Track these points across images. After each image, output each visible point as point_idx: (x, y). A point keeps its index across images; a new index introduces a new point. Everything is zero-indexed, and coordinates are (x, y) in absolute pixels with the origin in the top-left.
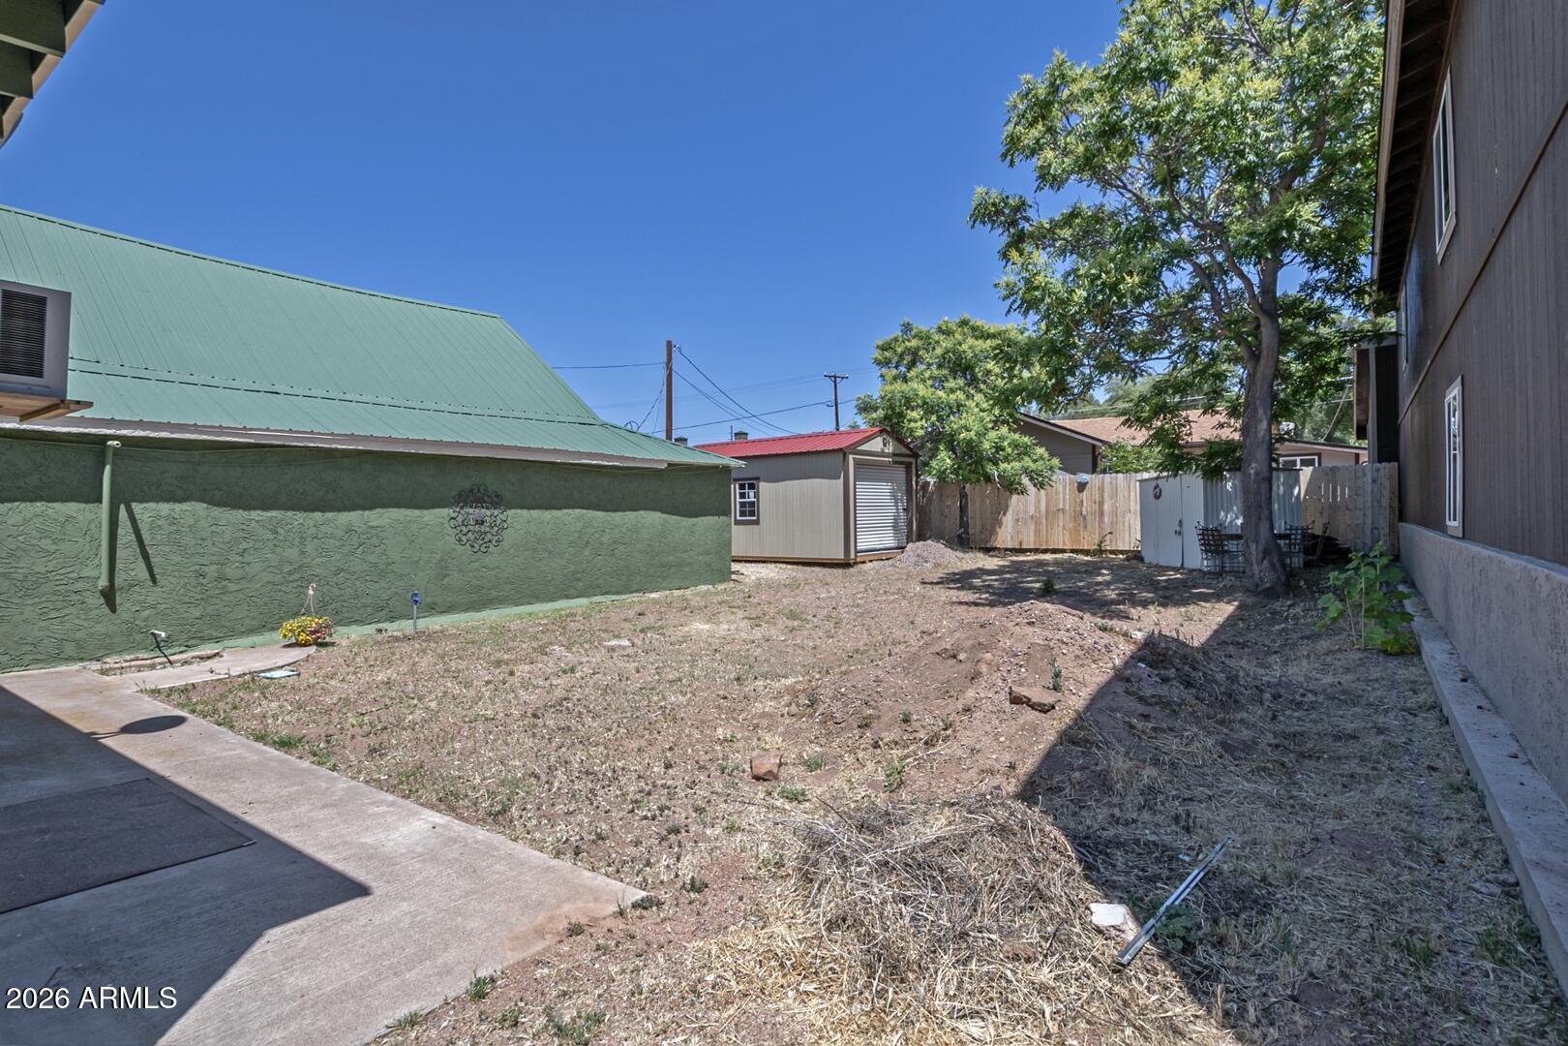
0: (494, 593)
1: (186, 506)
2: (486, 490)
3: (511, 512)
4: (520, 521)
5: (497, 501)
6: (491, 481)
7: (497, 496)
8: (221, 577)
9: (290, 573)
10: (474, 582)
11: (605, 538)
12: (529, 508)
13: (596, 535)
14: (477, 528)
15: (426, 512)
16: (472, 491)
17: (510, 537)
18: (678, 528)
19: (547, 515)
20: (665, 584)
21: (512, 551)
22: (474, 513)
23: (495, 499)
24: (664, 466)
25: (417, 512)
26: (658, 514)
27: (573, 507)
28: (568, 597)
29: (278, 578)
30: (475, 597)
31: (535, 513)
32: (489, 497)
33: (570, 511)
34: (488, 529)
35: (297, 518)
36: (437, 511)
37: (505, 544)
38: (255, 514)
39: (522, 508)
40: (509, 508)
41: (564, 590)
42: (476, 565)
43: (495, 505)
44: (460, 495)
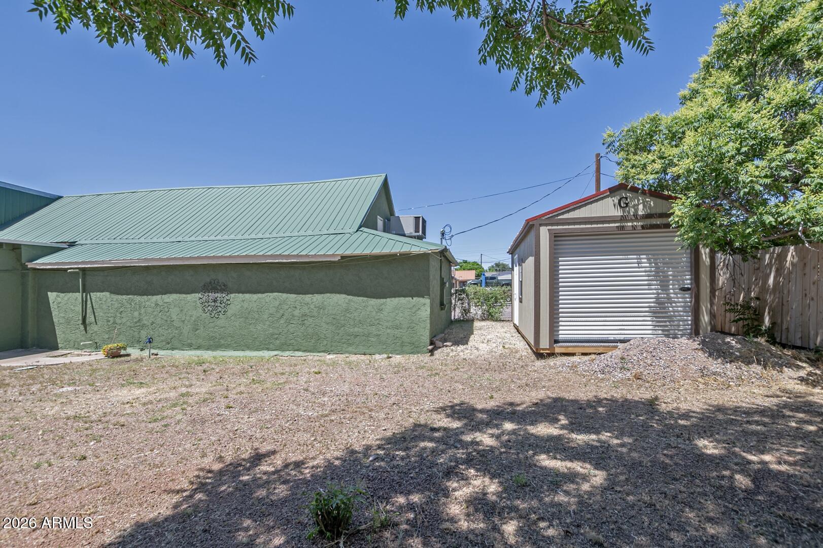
0: (222, 342)
1: (104, 293)
2: (218, 282)
3: (232, 295)
4: (238, 301)
5: (224, 289)
6: (221, 277)
7: (224, 285)
8: (114, 323)
9: (136, 323)
10: (211, 334)
11: (297, 313)
12: (243, 293)
13: (290, 310)
14: (213, 304)
15: (188, 295)
16: (210, 283)
17: (232, 310)
18: (366, 306)
19: (255, 297)
20: (350, 349)
21: (233, 318)
22: (212, 295)
23: (223, 287)
24: (337, 259)
25: (184, 295)
26: (344, 296)
27: (272, 292)
28: (268, 349)
29: (132, 325)
30: (212, 343)
31: (247, 296)
32: (220, 286)
33: (271, 294)
34: (219, 305)
35: (138, 298)
36: (193, 295)
37: (229, 313)
38: (124, 297)
39: (239, 293)
40: (231, 293)
41: (265, 344)
42: (212, 325)
43: (222, 291)
44: (205, 285)
